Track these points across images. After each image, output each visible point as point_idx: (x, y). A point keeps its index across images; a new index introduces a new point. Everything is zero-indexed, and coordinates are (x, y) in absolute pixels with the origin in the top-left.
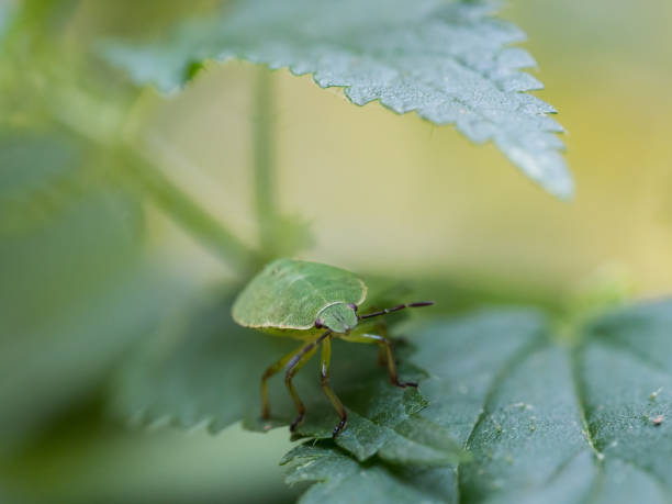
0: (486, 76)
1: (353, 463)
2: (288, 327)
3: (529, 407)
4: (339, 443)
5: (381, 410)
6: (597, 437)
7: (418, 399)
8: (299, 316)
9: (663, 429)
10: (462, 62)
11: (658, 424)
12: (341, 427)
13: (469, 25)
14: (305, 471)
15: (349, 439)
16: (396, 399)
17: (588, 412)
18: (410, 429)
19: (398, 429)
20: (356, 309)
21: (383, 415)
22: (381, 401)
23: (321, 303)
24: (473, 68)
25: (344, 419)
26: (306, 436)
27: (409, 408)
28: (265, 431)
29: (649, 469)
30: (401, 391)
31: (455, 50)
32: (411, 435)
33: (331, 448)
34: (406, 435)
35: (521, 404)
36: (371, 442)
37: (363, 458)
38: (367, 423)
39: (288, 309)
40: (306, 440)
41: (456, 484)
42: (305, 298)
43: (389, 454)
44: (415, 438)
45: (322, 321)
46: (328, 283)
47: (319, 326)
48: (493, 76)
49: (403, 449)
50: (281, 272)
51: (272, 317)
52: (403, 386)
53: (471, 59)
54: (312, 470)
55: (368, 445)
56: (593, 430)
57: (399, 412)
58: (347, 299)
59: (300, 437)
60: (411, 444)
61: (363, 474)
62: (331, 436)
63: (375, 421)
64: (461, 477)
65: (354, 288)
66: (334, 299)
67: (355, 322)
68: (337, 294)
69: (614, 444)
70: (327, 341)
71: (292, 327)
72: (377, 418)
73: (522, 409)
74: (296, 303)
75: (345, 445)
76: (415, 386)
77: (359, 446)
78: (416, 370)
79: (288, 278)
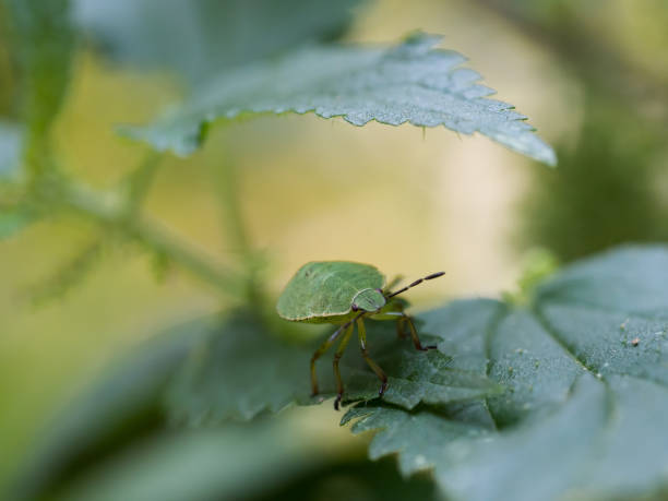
0: (446, 91)
1: (402, 413)
2: (330, 315)
3: (525, 351)
4: (387, 400)
5: (413, 370)
6: (588, 363)
7: (442, 356)
8: (338, 304)
9: (642, 348)
10: (424, 86)
11: (636, 345)
12: (384, 388)
13: (419, 58)
14: (367, 424)
15: (392, 395)
16: (421, 360)
17: (571, 349)
18: (443, 379)
19: (433, 380)
20: (381, 291)
21: (416, 373)
22: (410, 363)
23: (353, 293)
24: (434, 88)
25: (385, 381)
26: (356, 401)
27: (435, 364)
28: (320, 403)
29: (644, 376)
30: (423, 354)
31: (415, 77)
32: (446, 382)
33: (380, 406)
34: (442, 384)
35: (519, 350)
36: (413, 393)
37: (411, 407)
38: (404, 382)
39: (326, 300)
40: (354, 404)
41: (489, 415)
42: (339, 290)
43: (433, 400)
44: (451, 384)
45: (358, 305)
46: (354, 276)
47: (355, 310)
48: (453, 90)
49: (443, 394)
50: (314, 274)
51: (314, 309)
52: (425, 350)
53: (430, 82)
54: (370, 424)
55: (412, 396)
56: (582, 359)
57: (429, 369)
58: (372, 285)
59: (350, 402)
60: (449, 389)
61: (414, 418)
62: (377, 396)
63: (409, 379)
64: (491, 409)
65: (374, 276)
66: (362, 287)
67: (384, 301)
68: (364, 283)
69: (606, 365)
70: (360, 322)
71: (334, 314)
72: (412, 376)
73: (521, 353)
74: (333, 294)
75: (393, 400)
76: (435, 347)
77: (404, 399)
78: (431, 338)
79: (321, 277)
